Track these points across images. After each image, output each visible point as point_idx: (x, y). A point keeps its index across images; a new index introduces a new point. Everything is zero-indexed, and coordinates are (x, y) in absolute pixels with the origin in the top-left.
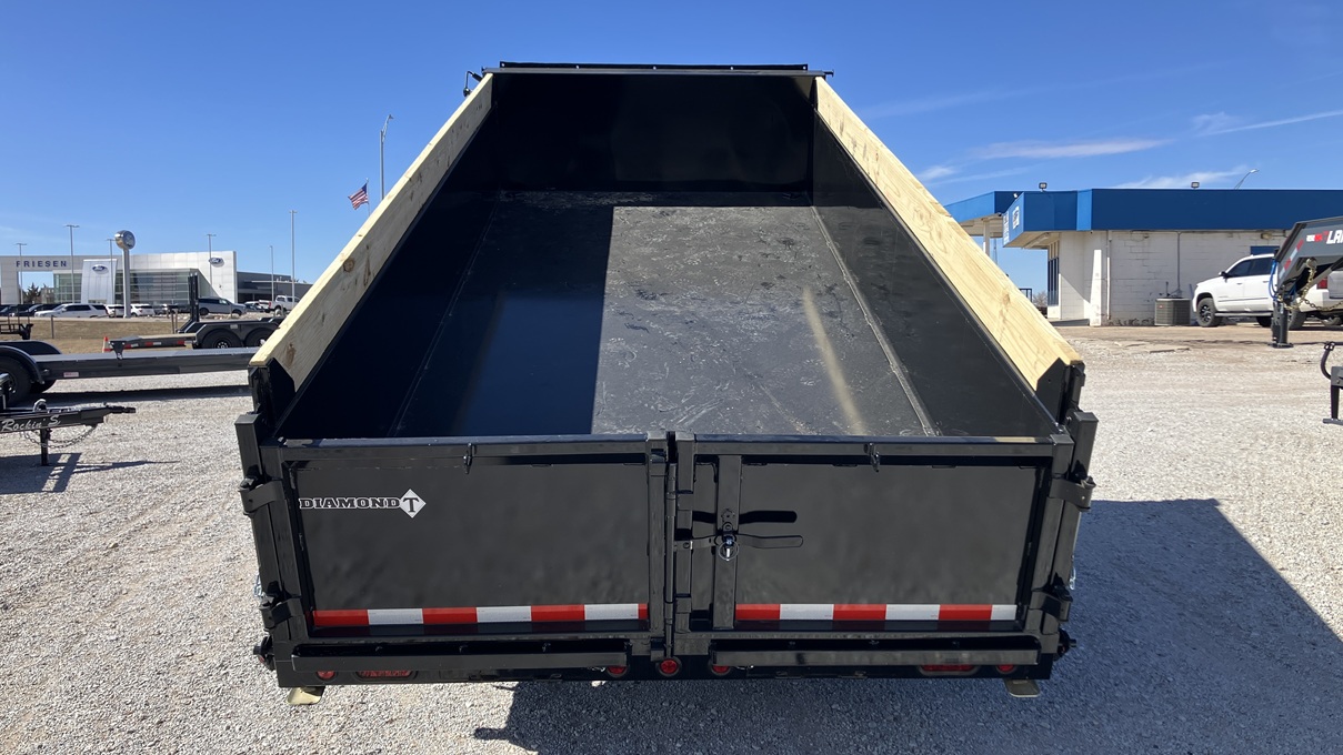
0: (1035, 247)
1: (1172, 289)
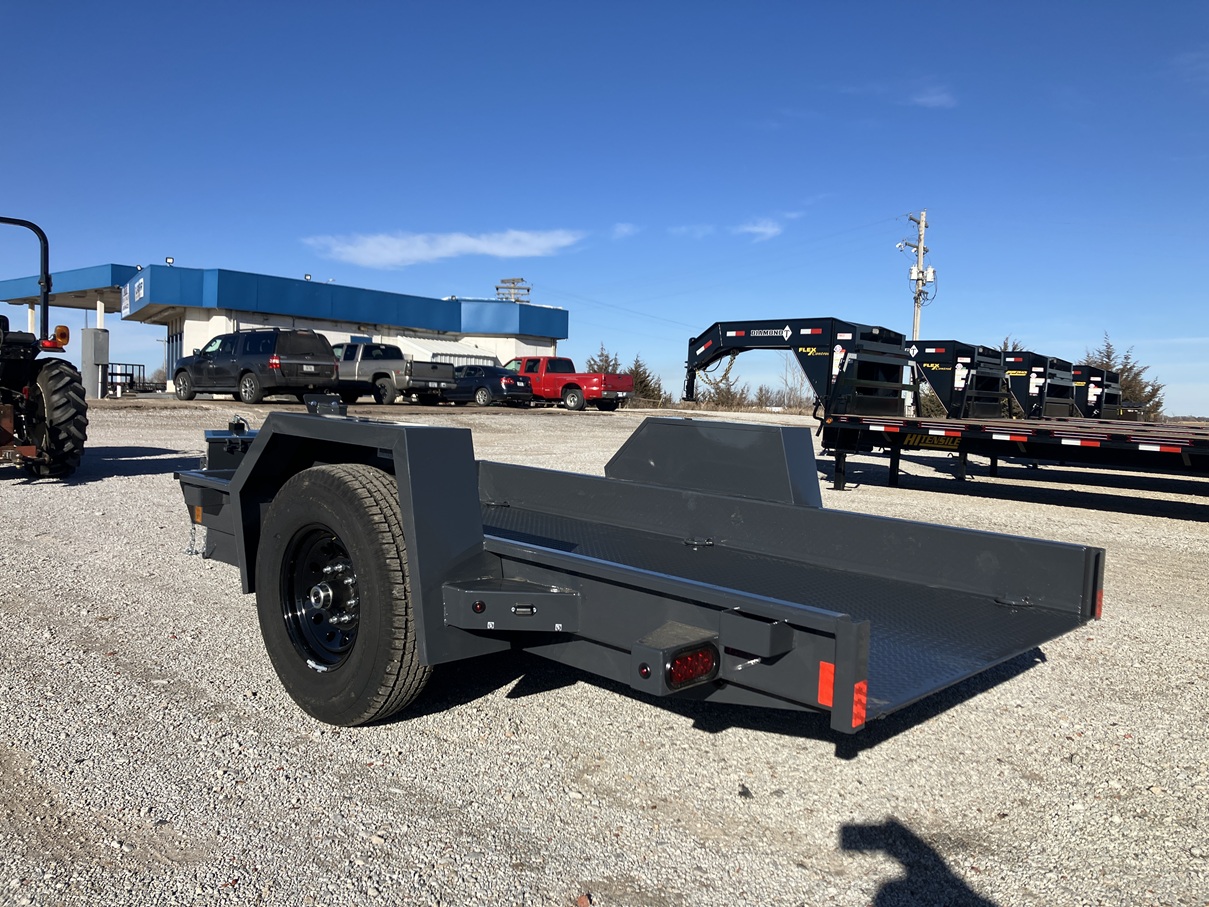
0: (154, 322)
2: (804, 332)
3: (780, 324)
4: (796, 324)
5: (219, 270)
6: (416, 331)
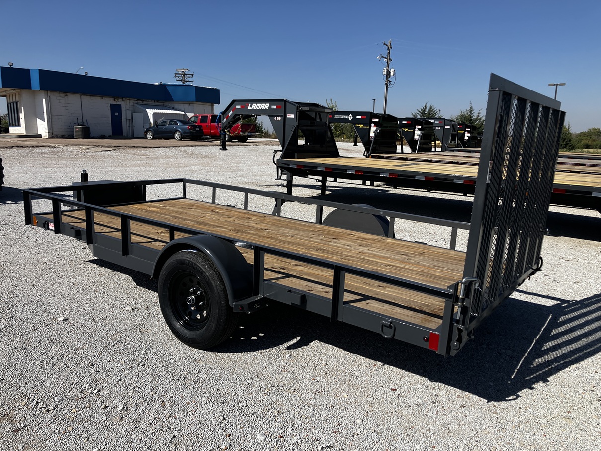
1: (80, 121)
2: (358, 117)
3: (348, 113)
4: (355, 114)
5: (39, 70)
6: (143, 101)
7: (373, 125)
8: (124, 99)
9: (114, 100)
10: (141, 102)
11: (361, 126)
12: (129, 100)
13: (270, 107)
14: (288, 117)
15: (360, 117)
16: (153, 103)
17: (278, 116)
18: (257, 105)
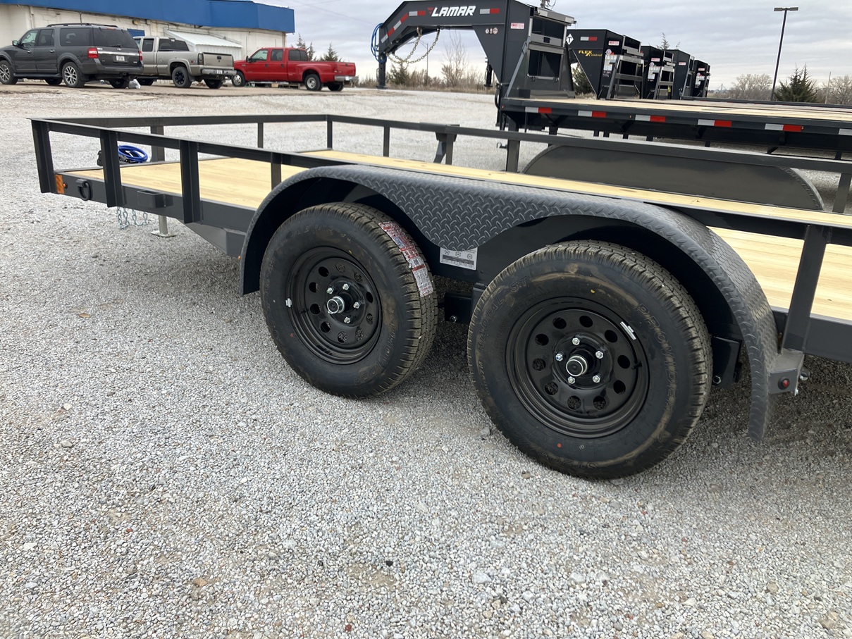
2: (583, 39)
4: (578, 33)
6: (178, 25)
7: (609, 51)
8: (148, 22)
9: (133, 23)
10: (174, 27)
11: (588, 53)
12: (156, 23)
13: (477, 11)
14: (512, 27)
15: (586, 39)
16: (194, 29)
17: (493, 27)
18: (451, 8)
